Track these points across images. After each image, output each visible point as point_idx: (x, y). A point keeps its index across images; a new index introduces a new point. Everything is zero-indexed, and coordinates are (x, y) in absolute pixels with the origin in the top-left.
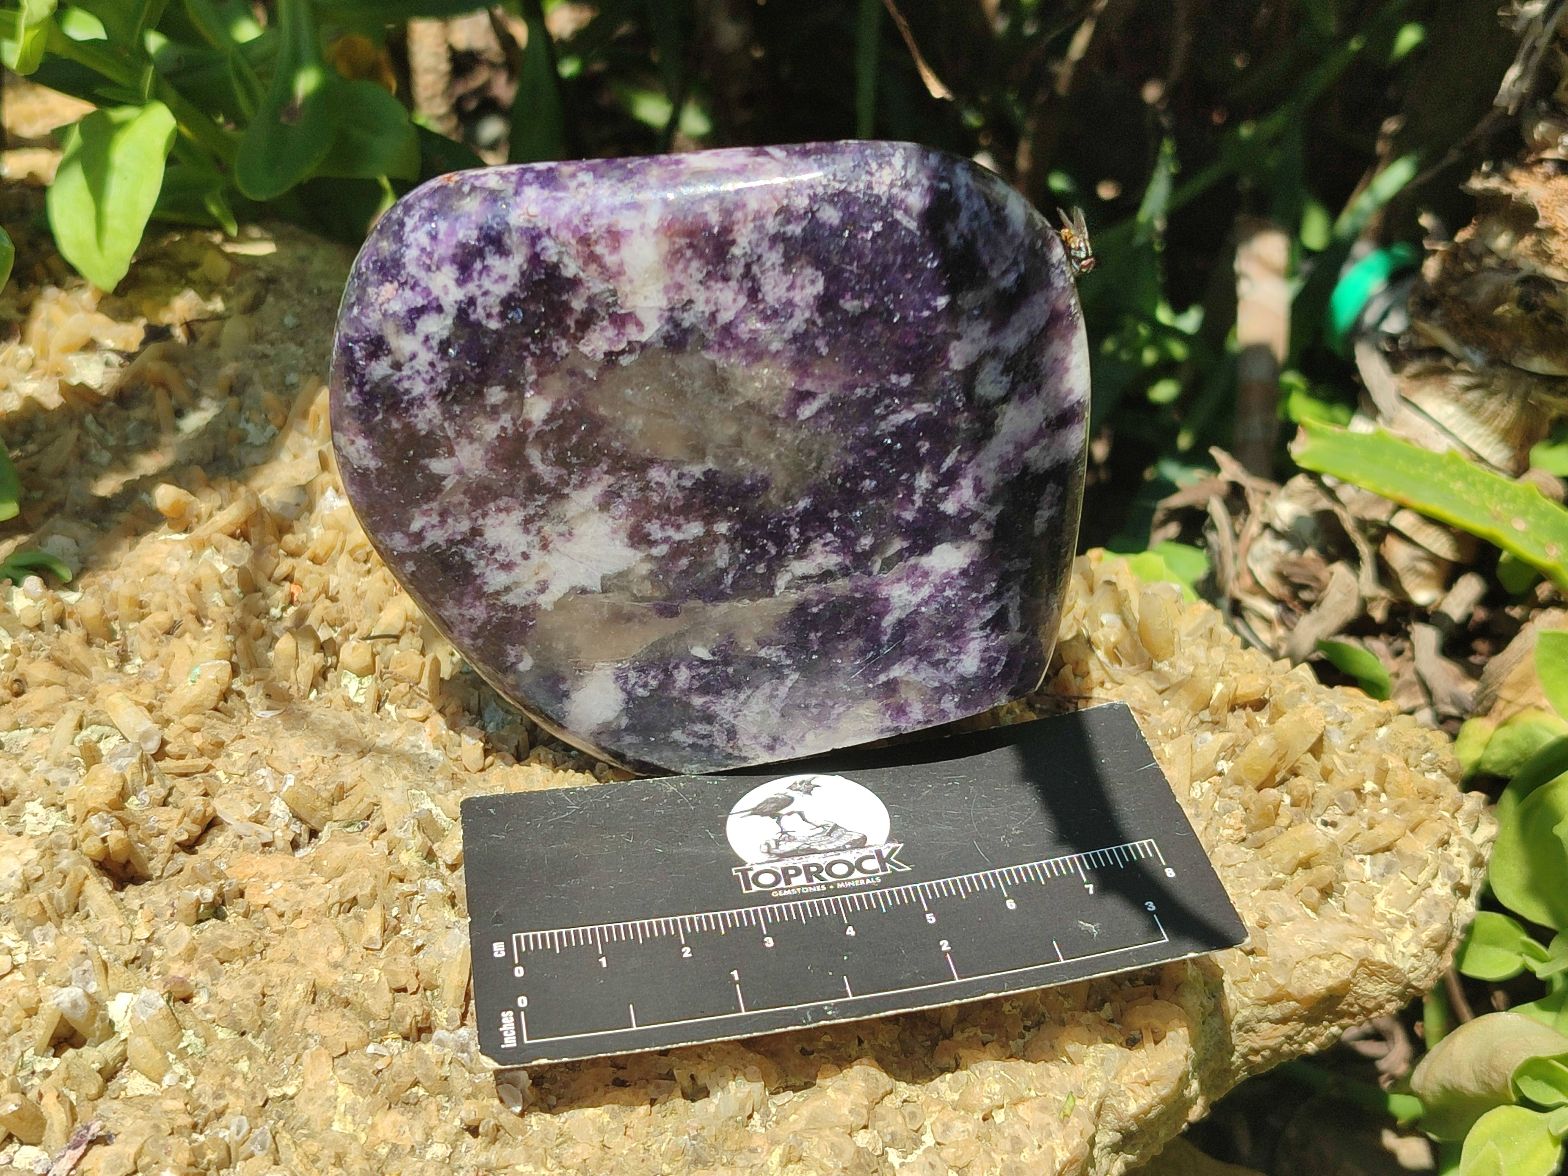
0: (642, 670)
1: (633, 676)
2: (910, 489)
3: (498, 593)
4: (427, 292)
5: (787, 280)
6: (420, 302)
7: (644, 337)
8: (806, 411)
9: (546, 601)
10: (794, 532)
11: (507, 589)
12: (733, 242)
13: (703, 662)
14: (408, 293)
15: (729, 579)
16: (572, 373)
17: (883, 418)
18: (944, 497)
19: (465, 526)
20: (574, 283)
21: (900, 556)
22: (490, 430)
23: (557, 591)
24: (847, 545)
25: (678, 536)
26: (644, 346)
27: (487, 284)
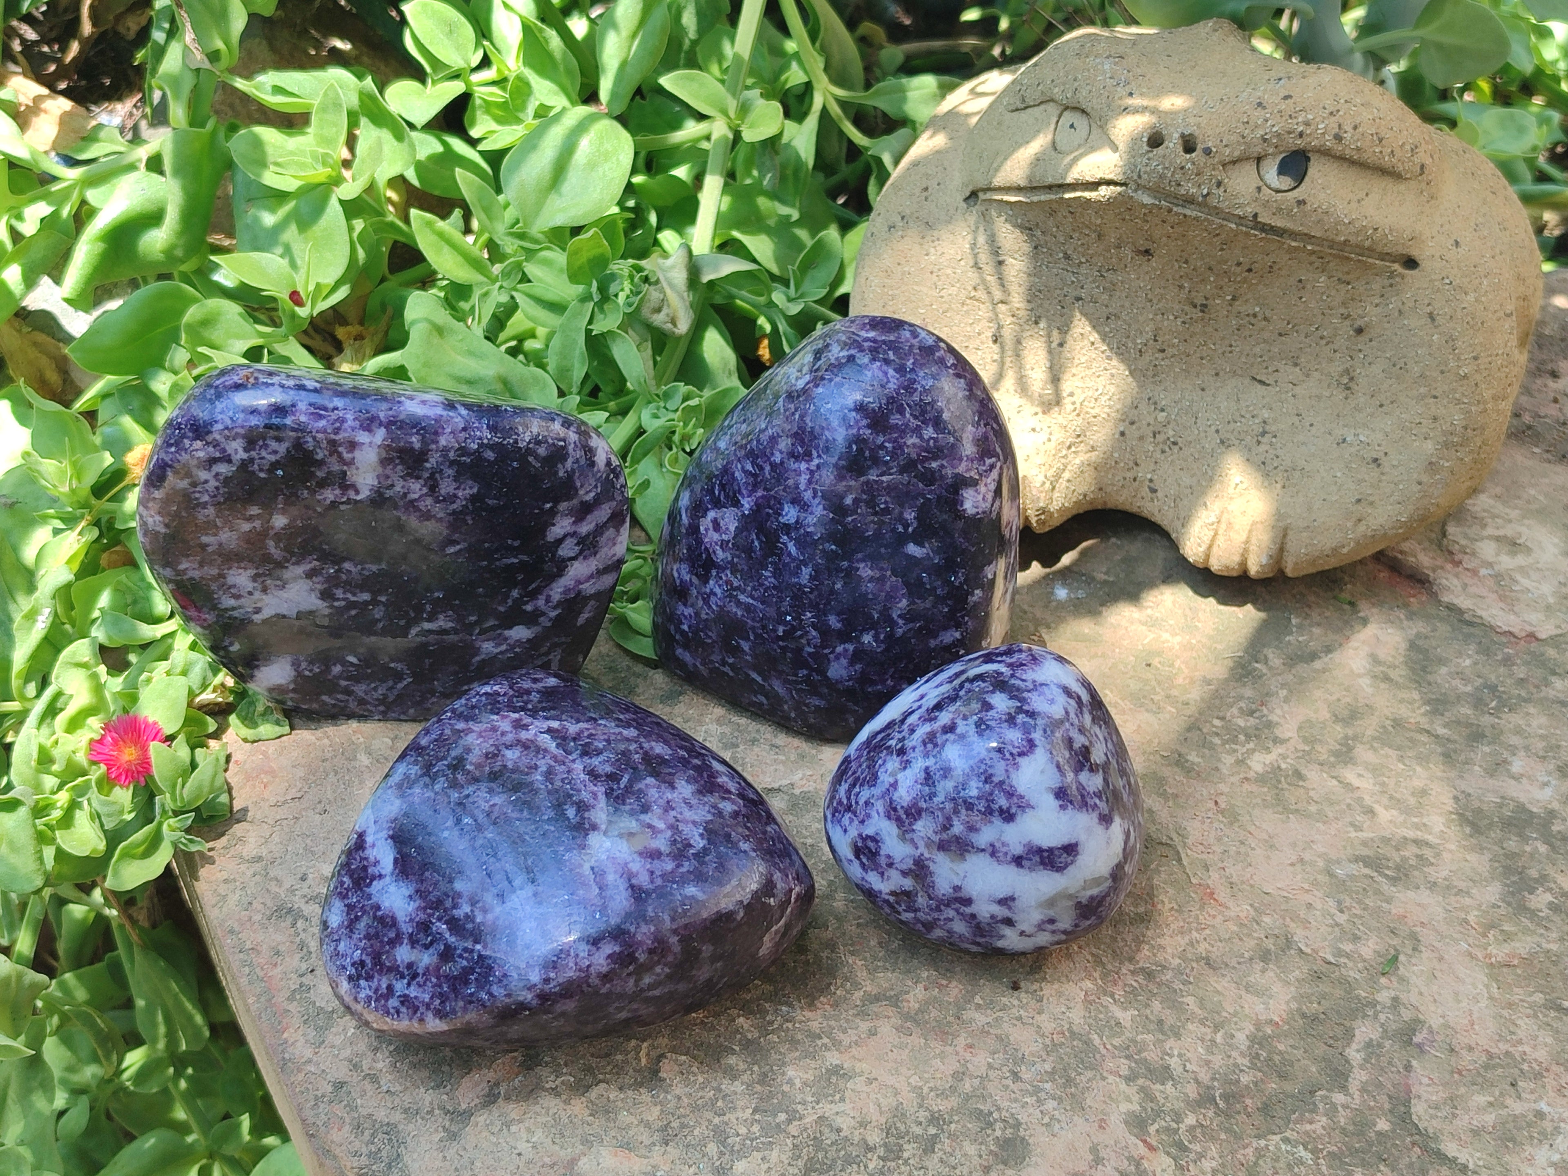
0: (311, 663)
1: (304, 665)
2: (507, 596)
3: (226, 610)
4: (224, 450)
5: (455, 485)
6: (218, 455)
7: (358, 498)
8: (452, 550)
9: (257, 618)
10: (428, 608)
11: (234, 609)
12: (427, 461)
13: (352, 664)
14: (211, 449)
15: (381, 625)
16: (307, 507)
17: (498, 559)
18: (527, 603)
19: (215, 572)
20: (321, 463)
21: (493, 628)
22: (246, 527)
23: (266, 613)
24: (460, 619)
25: (353, 599)
26: (356, 502)
27: (264, 453)
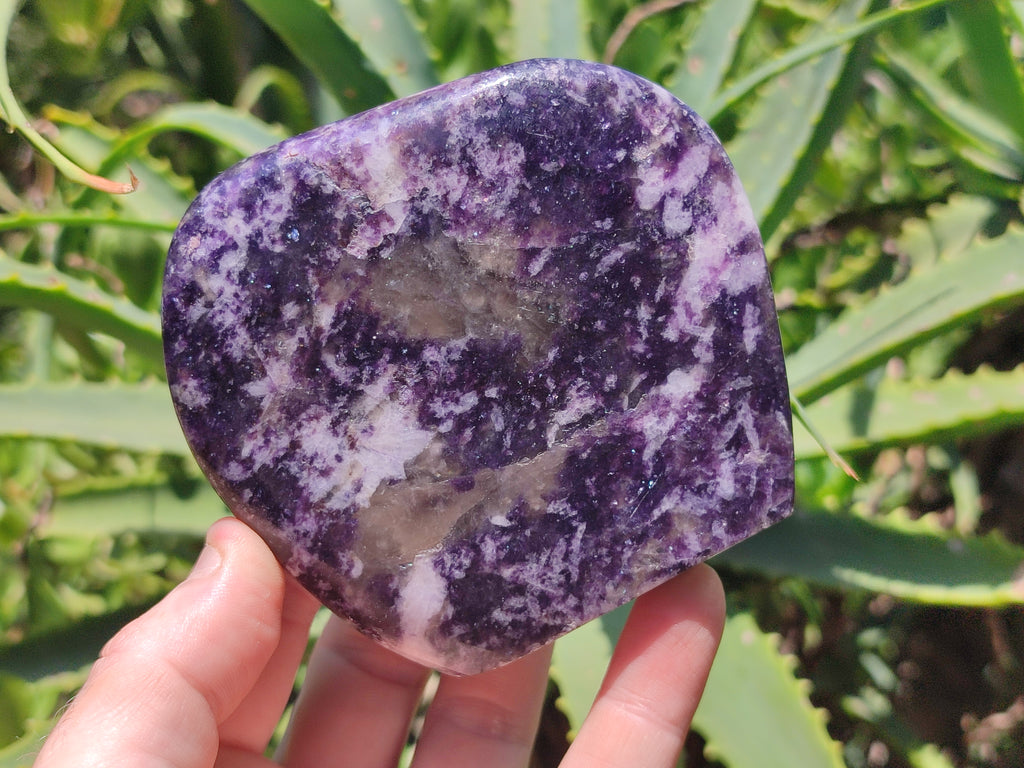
0: (455, 551)
1: (448, 558)
2: (635, 322)
3: (323, 501)
4: (223, 234)
5: (495, 156)
6: (219, 244)
7: (395, 230)
8: (536, 267)
9: (363, 499)
10: (551, 384)
11: (329, 495)
12: (448, 134)
13: (504, 530)
14: (209, 240)
15: (508, 441)
16: (345, 276)
17: (598, 260)
18: (663, 326)
19: (284, 441)
20: (334, 197)
21: (645, 386)
22: (289, 345)
23: (370, 488)
24: (596, 388)
25: (458, 410)
26: (397, 238)
27: (268, 215)
